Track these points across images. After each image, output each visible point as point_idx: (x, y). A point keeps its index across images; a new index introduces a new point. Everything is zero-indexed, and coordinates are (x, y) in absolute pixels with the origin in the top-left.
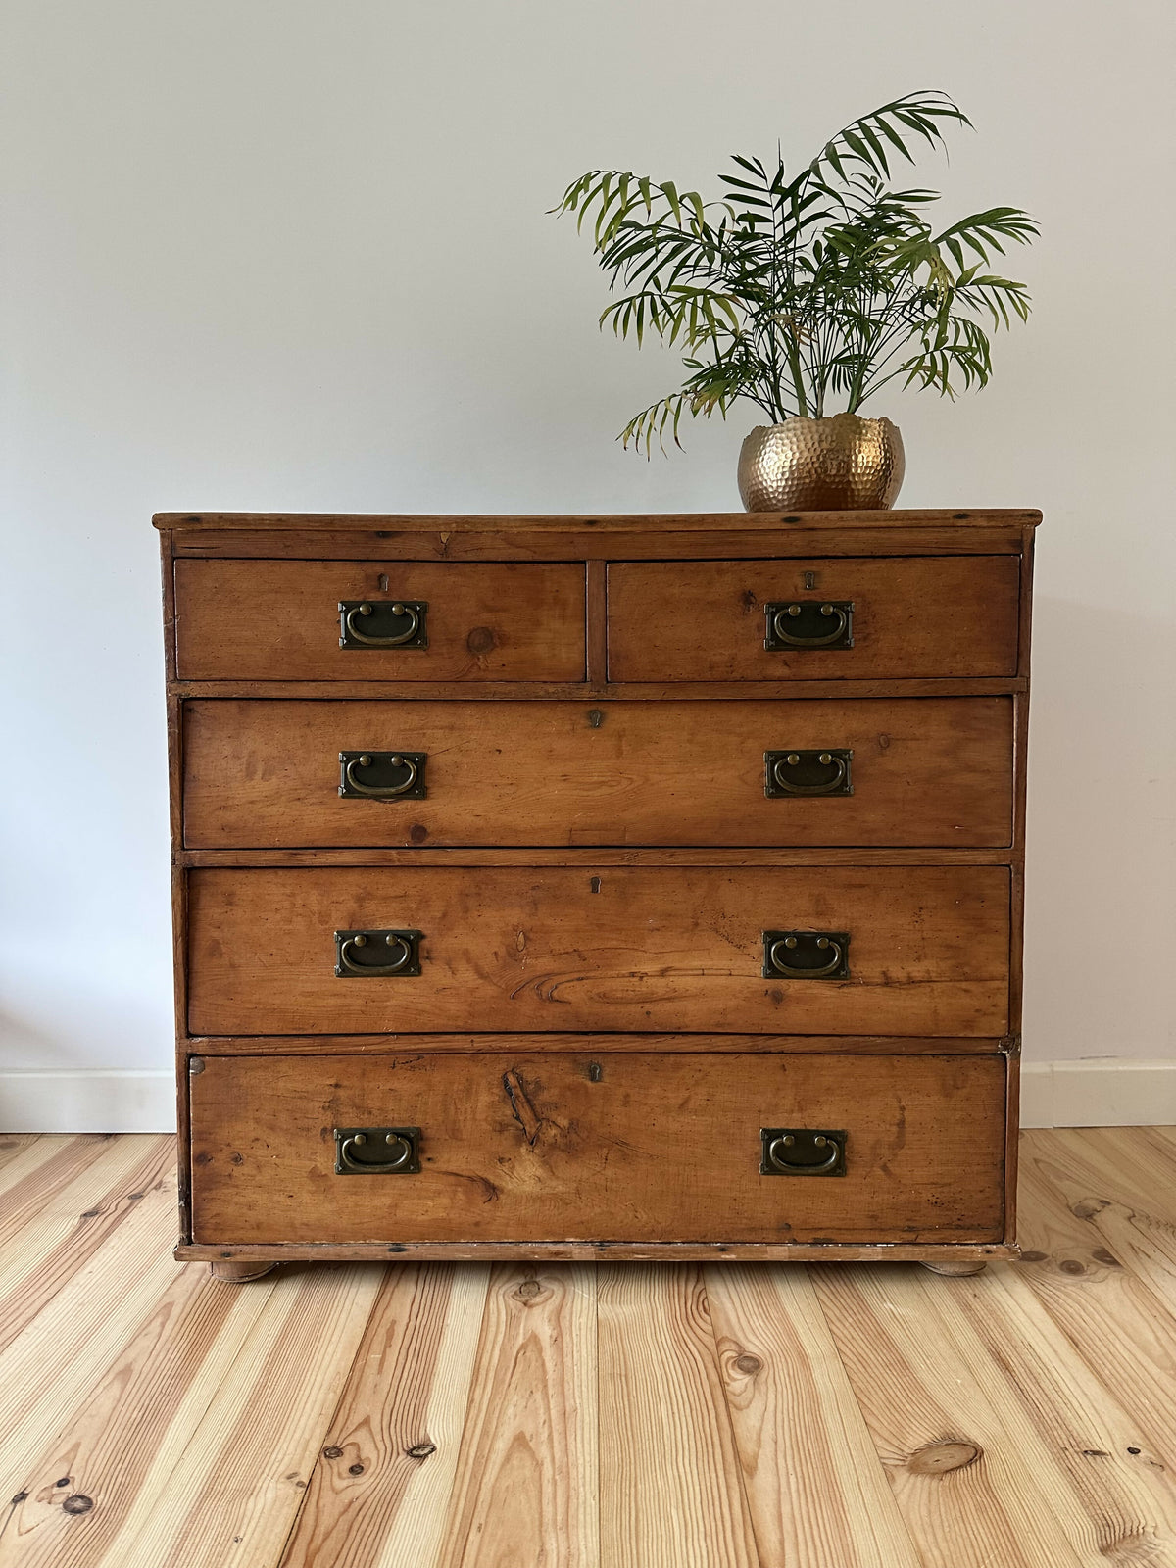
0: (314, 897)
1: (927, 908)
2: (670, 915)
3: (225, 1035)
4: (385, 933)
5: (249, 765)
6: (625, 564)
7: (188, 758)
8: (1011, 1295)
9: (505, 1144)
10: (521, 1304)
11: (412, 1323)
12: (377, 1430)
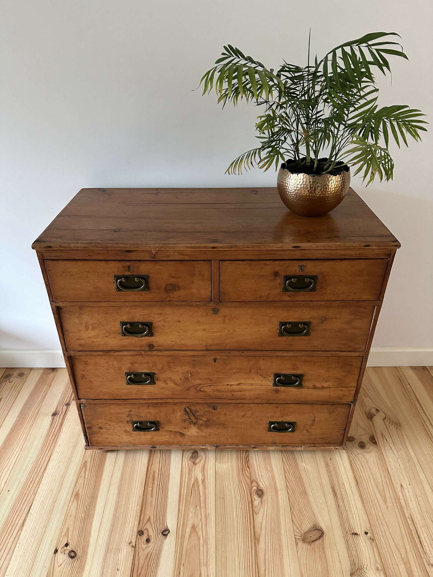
0: (116, 364)
1: (332, 368)
2: (241, 369)
3: (91, 399)
4: (142, 373)
5: (86, 326)
6: (228, 262)
7: (63, 324)
8: (341, 459)
9: (186, 424)
10: (192, 463)
11: (160, 473)
12: (152, 523)
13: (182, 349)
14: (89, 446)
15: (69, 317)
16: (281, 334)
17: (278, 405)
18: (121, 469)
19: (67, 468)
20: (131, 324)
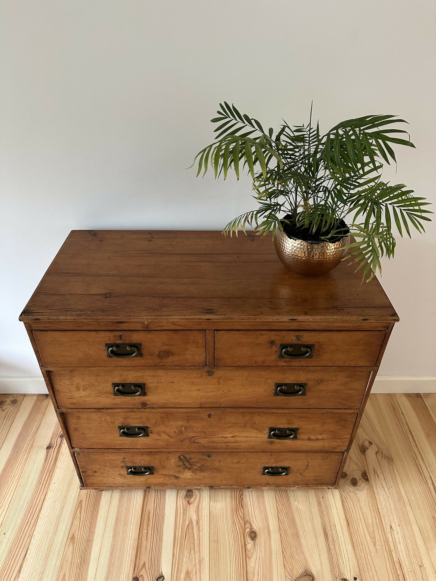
0: (108, 418)
1: (327, 423)
2: (236, 423)
3: (85, 448)
4: (135, 427)
5: (77, 387)
6: (223, 331)
7: (54, 385)
8: (333, 497)
9: (181, 469)
10: (187, 502)
11: (155, 513)
12: (147, 569)
13: (175, 407)
14: (84, 486)
15: (60, 379)
16: (276, 394)
17: (272, 453)
18: (116, 509)
19: (62, 508)
20: (123, 385)
